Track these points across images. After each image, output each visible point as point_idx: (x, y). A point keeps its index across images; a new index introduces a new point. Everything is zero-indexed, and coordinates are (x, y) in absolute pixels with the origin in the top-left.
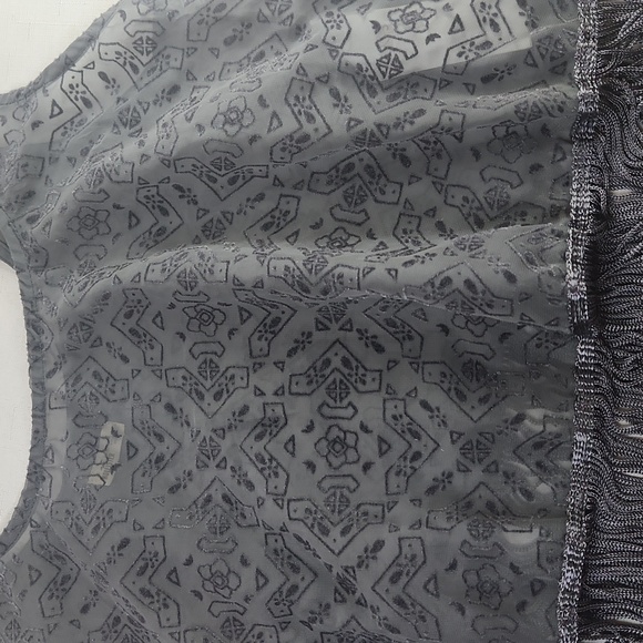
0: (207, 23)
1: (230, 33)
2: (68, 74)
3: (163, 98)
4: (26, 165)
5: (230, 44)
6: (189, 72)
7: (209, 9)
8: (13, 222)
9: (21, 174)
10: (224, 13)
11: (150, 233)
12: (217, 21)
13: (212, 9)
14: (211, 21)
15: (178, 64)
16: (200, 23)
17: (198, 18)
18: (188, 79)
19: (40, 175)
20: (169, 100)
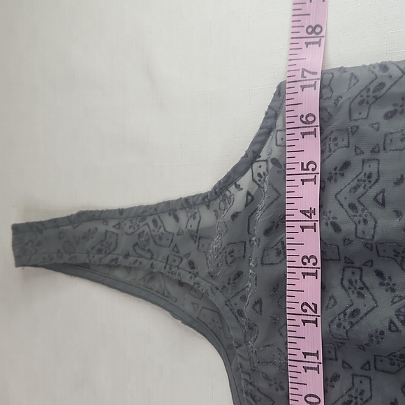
0: (367, 103)
1: (390, 108)
2: (255, 165)
3: (336, 174)
4: (233, 252)
5: (391, 117)
6: (356, 148)
7: (369, 89)
8: (229, 301)
9: (230, 260)
10: (383, 91)
11: (345, 315)
12: (377, 99)
13: (372, 90)
14: (371, 100)
15: (345, 143)
16: (361, 103)
17: (359, 99)
18: (357, 154)
19: (244, 257)
20: (342, 175)
